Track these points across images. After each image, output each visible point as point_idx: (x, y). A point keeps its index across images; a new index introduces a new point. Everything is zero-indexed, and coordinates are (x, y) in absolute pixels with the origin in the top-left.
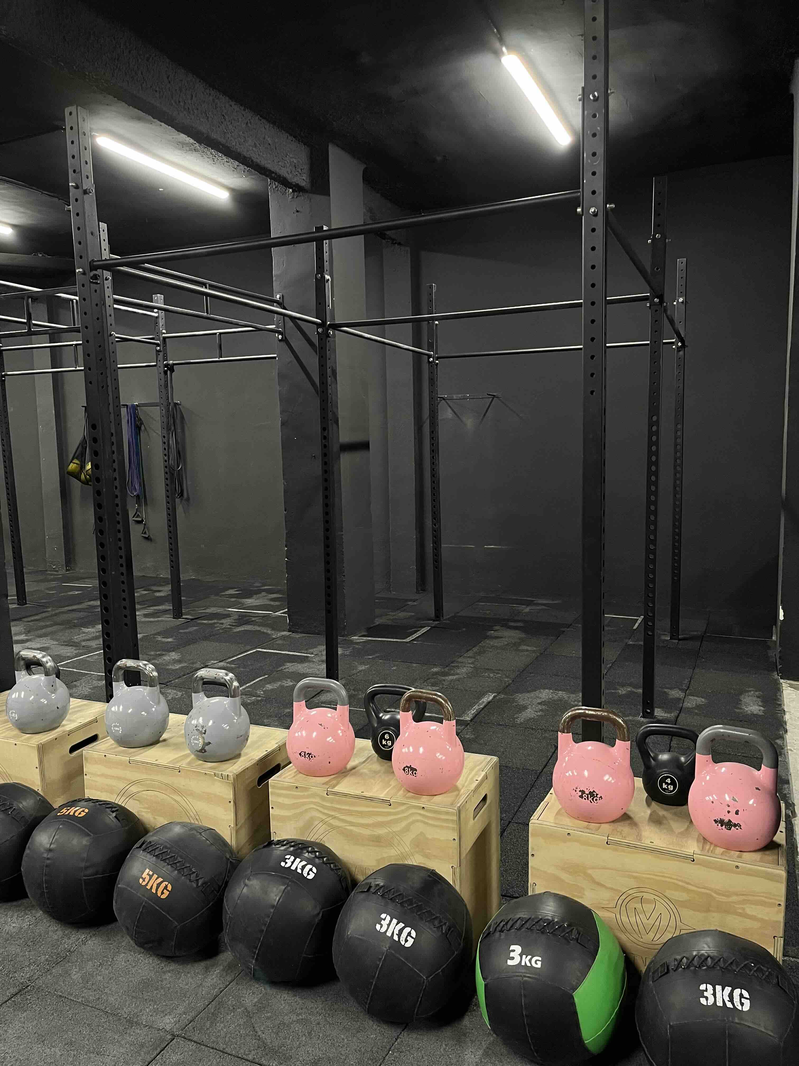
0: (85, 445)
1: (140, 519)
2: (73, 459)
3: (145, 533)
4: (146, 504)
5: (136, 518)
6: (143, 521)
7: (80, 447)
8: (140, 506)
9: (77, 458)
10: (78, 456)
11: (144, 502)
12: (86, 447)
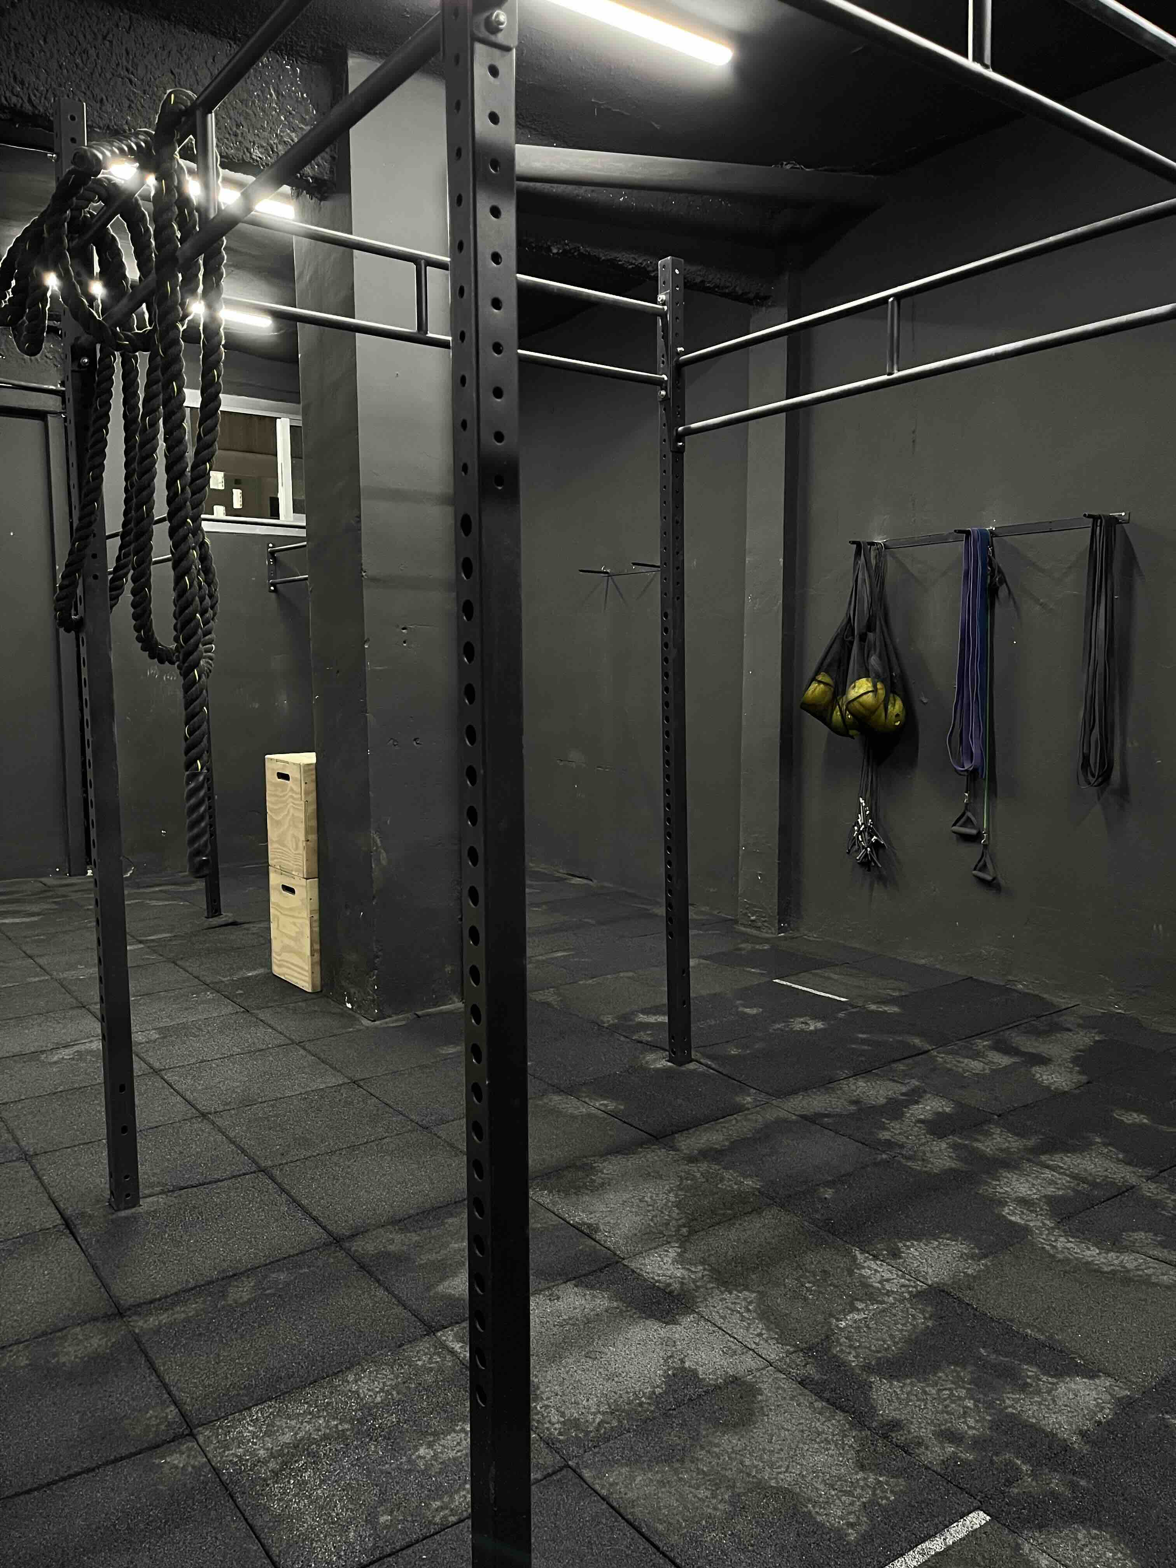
0: (850, 638)
1: (974, 832)
2: (817, 672)
3: (984, 868)
4: (993, 792)
5: (961, 826)
6: (979, 836)
7: (838, 641)
8: (975, 796)
9: (827, 672)
10: (830, 665)
11: (989, 789)
12: (852, 643)
